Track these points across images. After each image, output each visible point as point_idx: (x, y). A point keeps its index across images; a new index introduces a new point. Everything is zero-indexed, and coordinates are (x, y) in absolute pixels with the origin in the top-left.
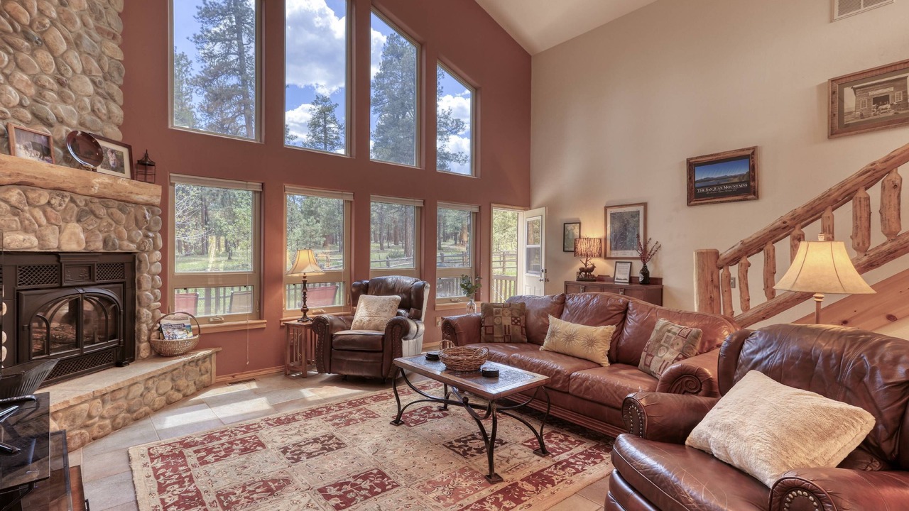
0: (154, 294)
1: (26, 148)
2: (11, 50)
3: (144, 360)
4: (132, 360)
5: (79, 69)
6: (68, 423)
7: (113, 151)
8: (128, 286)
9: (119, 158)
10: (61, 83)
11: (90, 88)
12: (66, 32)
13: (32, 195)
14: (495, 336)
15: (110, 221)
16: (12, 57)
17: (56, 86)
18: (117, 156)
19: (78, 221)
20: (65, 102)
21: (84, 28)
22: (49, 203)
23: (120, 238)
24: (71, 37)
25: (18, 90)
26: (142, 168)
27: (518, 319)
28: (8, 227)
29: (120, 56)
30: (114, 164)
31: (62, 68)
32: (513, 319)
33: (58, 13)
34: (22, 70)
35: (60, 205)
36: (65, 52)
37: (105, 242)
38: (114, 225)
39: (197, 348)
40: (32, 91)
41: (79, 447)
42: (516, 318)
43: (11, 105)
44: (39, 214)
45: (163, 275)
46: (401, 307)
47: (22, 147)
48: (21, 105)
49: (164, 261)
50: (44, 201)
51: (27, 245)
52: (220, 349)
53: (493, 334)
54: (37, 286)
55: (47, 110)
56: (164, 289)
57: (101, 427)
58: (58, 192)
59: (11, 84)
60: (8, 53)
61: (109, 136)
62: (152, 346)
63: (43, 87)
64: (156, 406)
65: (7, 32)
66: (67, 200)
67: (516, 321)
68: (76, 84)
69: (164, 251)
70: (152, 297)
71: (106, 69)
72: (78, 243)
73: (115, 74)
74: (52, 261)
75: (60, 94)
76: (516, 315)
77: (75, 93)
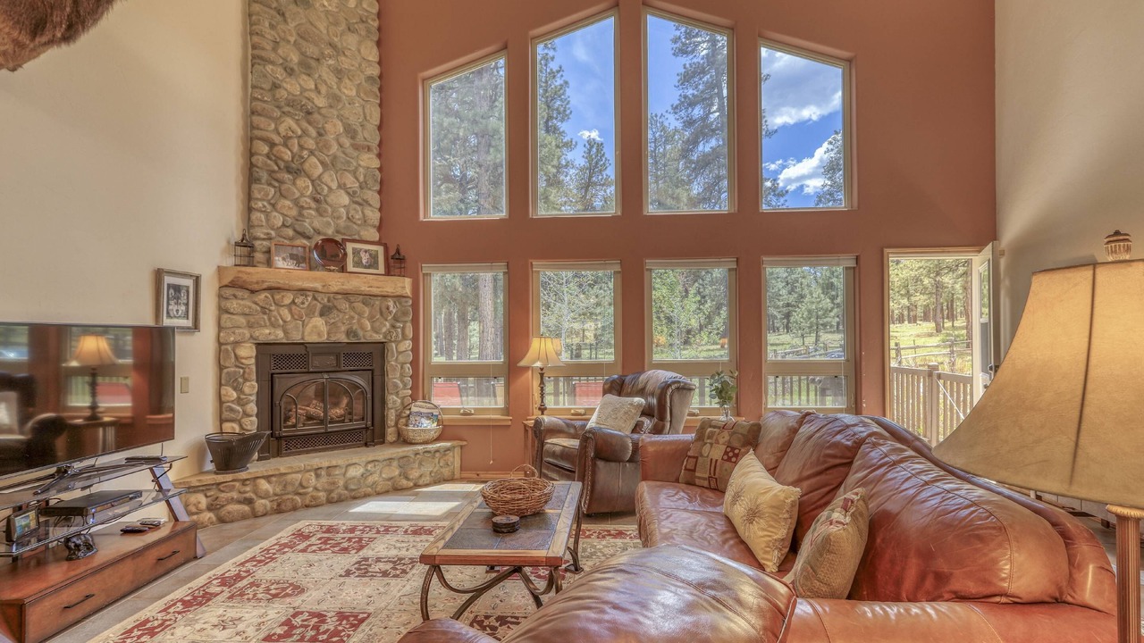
0: (402, 381)
1: (284, 259)
2: (277, 184)
3: (392, 443)
4: (383, 442)
5: (334, 185)
6: (280, 487)
7: (366, 251)
8: (377, 373)
9: (374, 257)
10: (317, 201)
11: (345, 200)
12: (323, 157)
13: (277, 297)
14: (697, 474)
15: (352, 314)
16: (277, 189)
17: (313, 205)
18: (370, 255)
19: (322, 315)
20: (321, 215)
21: (340, 149)
22: (293, 302)
23: (363, 328)
24: (327, 160)
25: (282, 214)
26: (396, 262)
27: (736, 451)
28: (258, 323)
29: (376, 163)
30: (367, 262)
31: (318, 188)
32: (729, 450)
33: (317, 143)
34: (285, 197)
35: (303, 303)
36: (321, 175)
37: (348, 333)
38: (356, 316)
39: (438, 439)
40: (294, 212)
41: (290, 510)
42: (733, 449)
43: (275, 227)
44: (285, 313)
45: (415, 363)
46: (643, 414)
47: (280, 259)
48: (284, 225)
49: (415, 350)
50: (287, 301)
51: (272, 337)
52: (465, 443)
53: (694, 470)
54: (292, 370)
55: (307, 226)
56: (414, 377)
57: (314, 498)
58: (302, 293)
59: (276, 210)
60: (274, 187)
61: (364, 238)
62: (399, 434)
63: (302, 207)
64: (377, 489)
65: (274, 171)
66: (309, 299)
67: (731, 454)
68: (331, 199)
69: (415, 340)
70: (401, 385)
71: (361, 179)
72: (319, 335)
73: (370, 182)
74: (301, 350)
75: (317, 210)
76: (736, 444)
77: (331, 206)
